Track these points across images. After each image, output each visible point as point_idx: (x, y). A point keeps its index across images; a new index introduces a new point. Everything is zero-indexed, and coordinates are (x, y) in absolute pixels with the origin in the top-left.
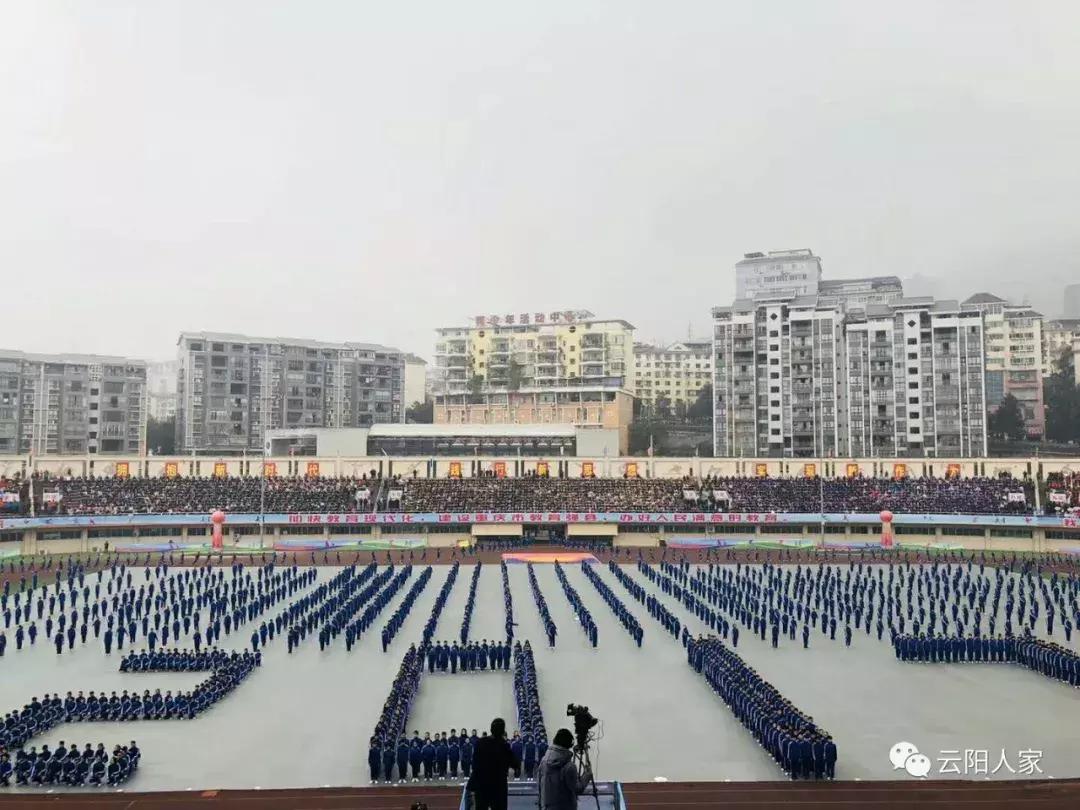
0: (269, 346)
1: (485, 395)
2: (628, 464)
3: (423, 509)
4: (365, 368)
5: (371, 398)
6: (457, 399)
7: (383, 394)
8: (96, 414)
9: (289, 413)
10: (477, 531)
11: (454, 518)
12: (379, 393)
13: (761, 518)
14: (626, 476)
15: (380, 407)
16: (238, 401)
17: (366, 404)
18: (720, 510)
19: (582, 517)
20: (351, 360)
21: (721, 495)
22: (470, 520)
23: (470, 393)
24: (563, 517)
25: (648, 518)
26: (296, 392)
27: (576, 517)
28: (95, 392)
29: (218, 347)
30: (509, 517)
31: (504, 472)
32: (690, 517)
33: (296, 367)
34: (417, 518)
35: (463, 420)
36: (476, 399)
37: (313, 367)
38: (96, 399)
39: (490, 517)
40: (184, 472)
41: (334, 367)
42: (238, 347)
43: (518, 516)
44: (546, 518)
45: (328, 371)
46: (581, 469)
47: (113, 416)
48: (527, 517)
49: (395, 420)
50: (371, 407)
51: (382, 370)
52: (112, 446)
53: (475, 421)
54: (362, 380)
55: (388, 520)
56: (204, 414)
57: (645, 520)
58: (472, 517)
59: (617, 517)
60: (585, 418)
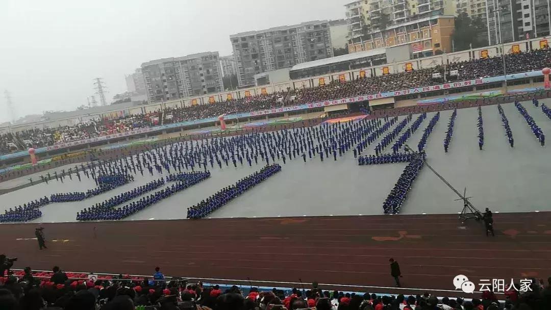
0: (265, 33)
1: (370, 35)
2: (406, 64)
3: (304, 103)
4: (310, 34)
5: (315, 48)
6: (358, 39)
7: (320, 45)
8: (203, 78)
9: (279, 63)
10: (326, 110)
11: (315, 105)
12: (318, 45)
13: (473, 82)
14: (406, 71)
15: (320, 52)
16: (256, 62)
17: (314, 51)
18: (449, 81)
19: (374, 96)
20: (304, 32)
21: (454, 73)
22: (322, 105)
23: (362, 35)
24: (365, 98)
25: (409, 92)
26: (280, 52)
27: (371, 97)
28: (201, 69)
29: (244, 39)
30: (339, 101)
31: (344, 79)
32: (431, 88)
33: (277, 41)
34: (299, 108)
35: (362, 49)
36: (366, 38)
37: (286, 39)
38: (201, 72)
39: (331, 103)
40: (217, 100)
41: (295, 37)
42: (252, 37)
43: (343, 101)
44: (356, 99)
45: (293, 39)
46: (382, 71)
47: (209, 78)
48: (348, 100)
49: (328, 56)
50: (316, 53)
51: (318, 34)
52: (212, 90)
53: (368, 49)
54: (309, 40)
55: (288, 110)
56: (244, 70)
57: (407, 93)
58: (323, 104)
59: (393, 94)
60: (422, 37)
